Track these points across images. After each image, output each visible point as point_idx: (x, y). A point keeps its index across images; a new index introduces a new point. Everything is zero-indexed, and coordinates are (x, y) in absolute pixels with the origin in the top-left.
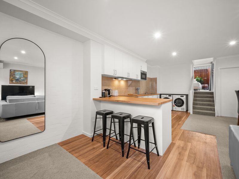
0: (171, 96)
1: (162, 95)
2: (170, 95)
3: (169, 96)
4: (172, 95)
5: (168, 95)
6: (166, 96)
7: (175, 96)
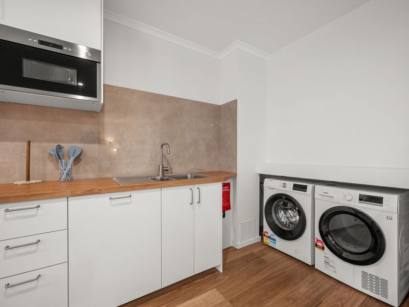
0: (304, 188)
1: (267, 182)
2: (300, 184)
3: (296, 187)
4: (310, 186)
5: (292, 184)
6: (284, 187)
7: (325, 194)
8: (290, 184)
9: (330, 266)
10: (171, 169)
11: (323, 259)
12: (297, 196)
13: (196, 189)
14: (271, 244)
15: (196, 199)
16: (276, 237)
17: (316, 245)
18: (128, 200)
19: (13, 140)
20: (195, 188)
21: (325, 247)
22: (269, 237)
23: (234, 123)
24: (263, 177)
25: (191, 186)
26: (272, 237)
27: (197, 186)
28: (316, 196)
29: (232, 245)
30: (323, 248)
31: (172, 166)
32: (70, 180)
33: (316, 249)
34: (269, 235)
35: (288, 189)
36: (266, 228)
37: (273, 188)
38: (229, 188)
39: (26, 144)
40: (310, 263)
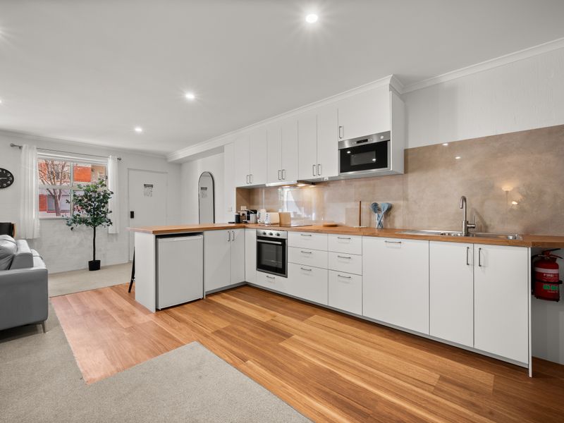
15: (477, 261)
20: (475, 248)
25: (469, 245)
27: (478, 246)
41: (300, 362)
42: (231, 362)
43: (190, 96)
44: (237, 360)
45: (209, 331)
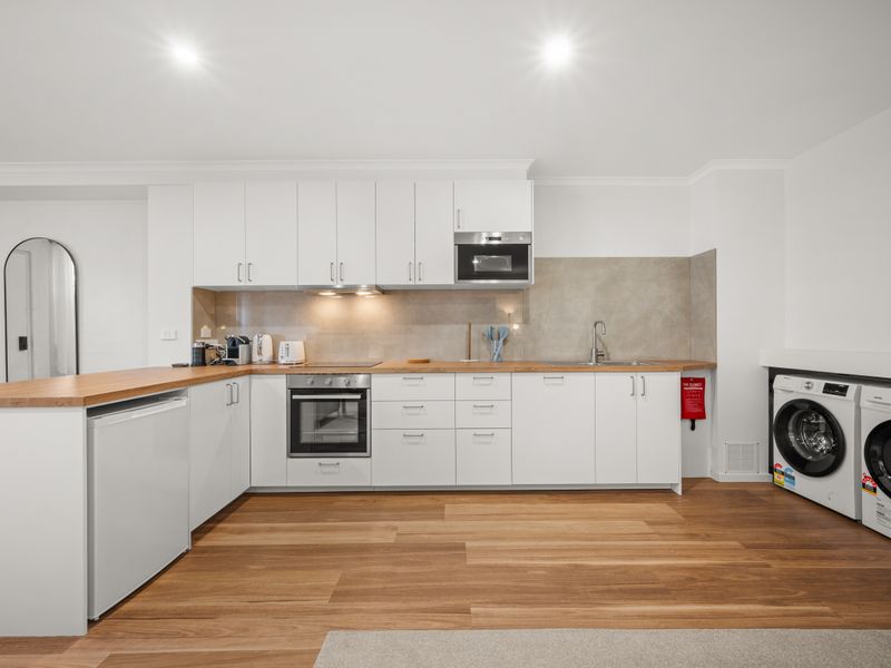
0: (843, 391)
1: (780, 380)
2: (836, 384)
3: (829, 389)
4: (853, 387)
5: (822, 383)
6: (808, 388)
7: (877, 400)
8: (820, 384)
9: (887, 519)
10: (608, 354)
11: (875, 509)
12: (831, 403)
13: (639, 378)
14: (787, 486)
15: (640, 390)
16: (795, 473)
17: (864, 485)
18: (560, 381)
19: (457, 323)
20: (638, 376)
21: (878, 489)
22: (783, 473)
23: (712, 285)
24: (774, 372)
25: (633, 374)
26: (789, 473)
27: (640, 374)
28: (864, 403)
29: (709, 476)
30: (875, 490)
31: (609, 350)
32: (500, 361)
33: (865, 493)
34: (783, 470)
35: (815, 391)
36: (778, 458)
37: (790, 390)
38: (703, 386)
39: (466, 327)
40: (853, 517)
41: (529, 573)
42: (452, 625)
43: (185, 55)
44: (457, 617)
45: (323, 602)
